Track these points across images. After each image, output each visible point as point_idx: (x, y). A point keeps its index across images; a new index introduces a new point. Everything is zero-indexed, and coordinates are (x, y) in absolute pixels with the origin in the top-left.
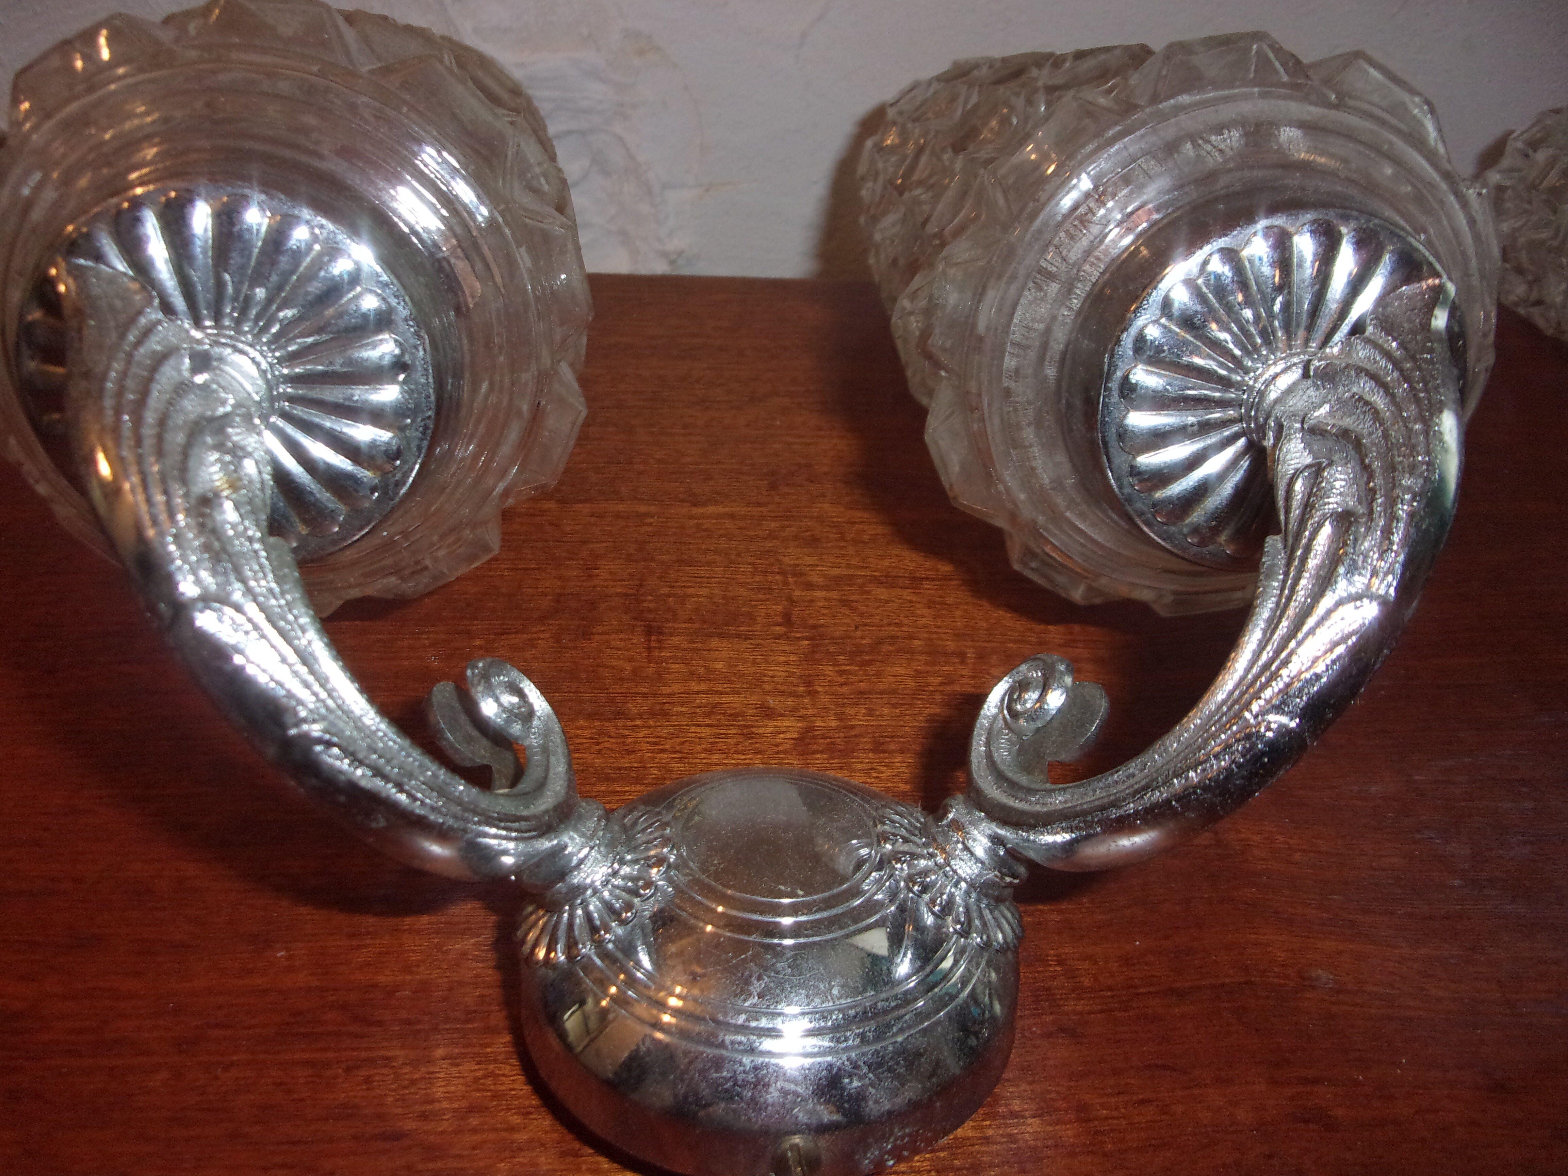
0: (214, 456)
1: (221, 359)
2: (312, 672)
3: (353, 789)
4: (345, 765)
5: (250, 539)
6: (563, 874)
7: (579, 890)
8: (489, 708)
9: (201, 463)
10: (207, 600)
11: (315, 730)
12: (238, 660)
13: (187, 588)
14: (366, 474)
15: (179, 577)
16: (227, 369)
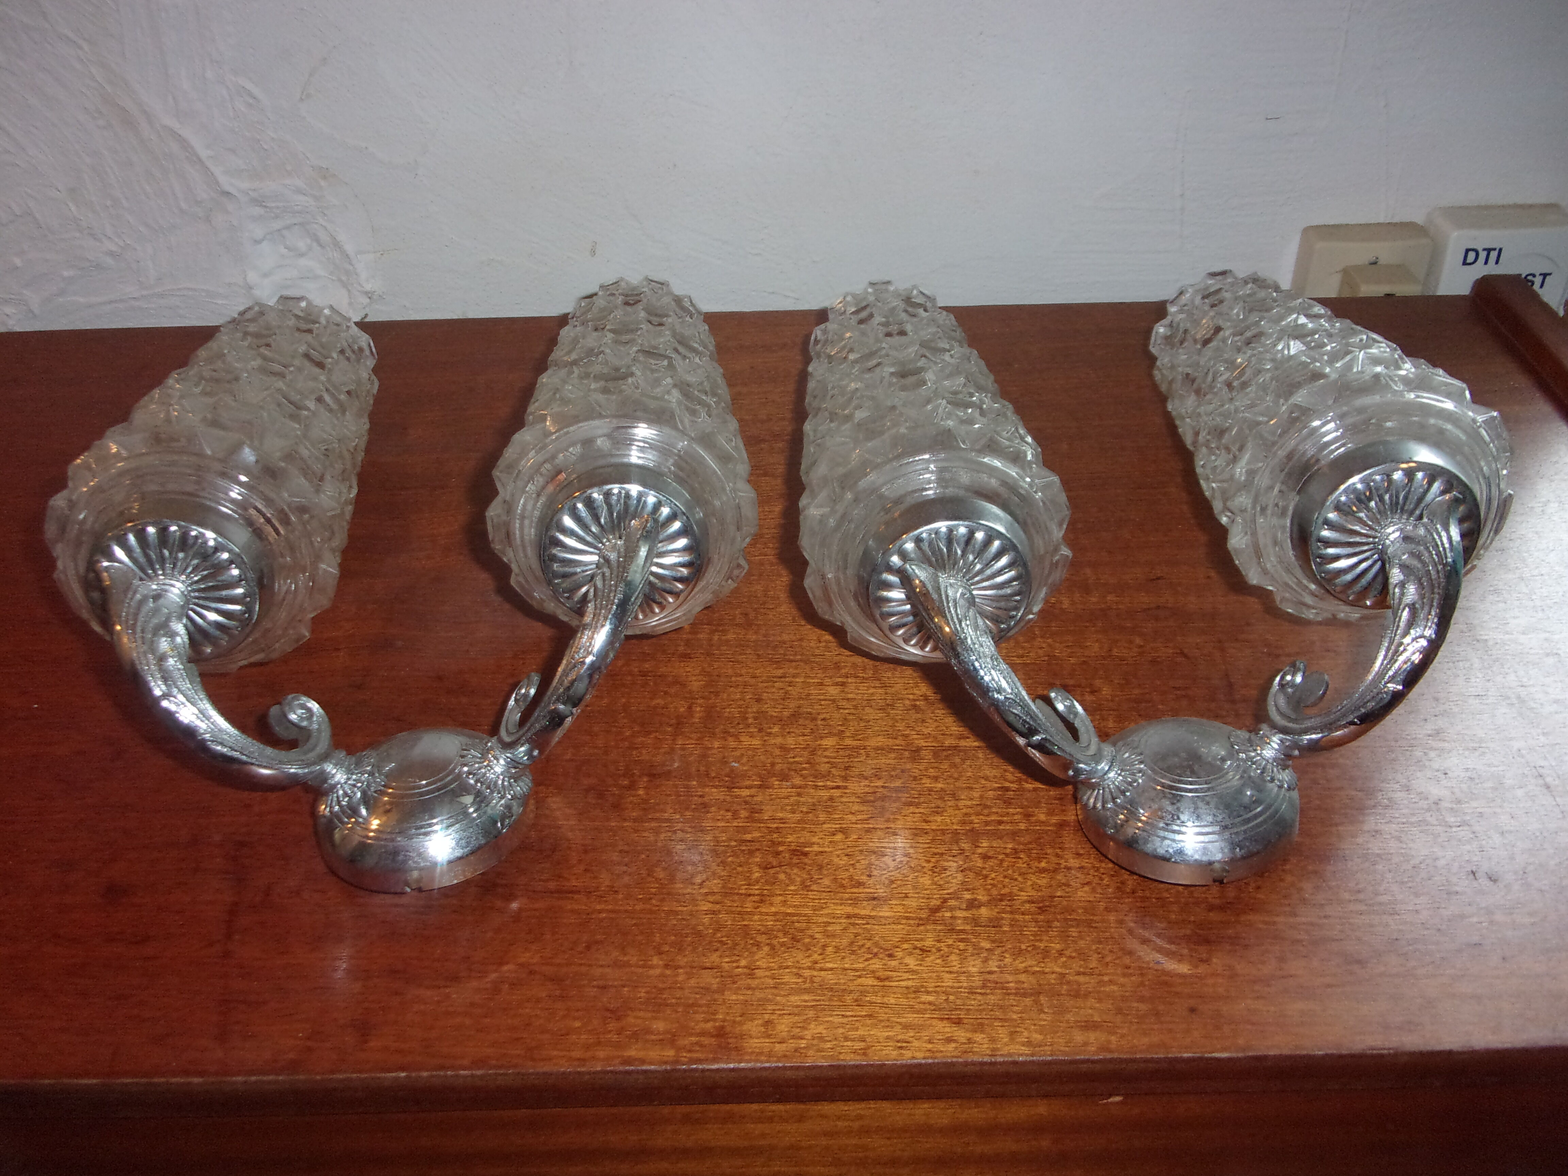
0: (164, 639)
1: (166, 591)
2: (204, 716)
3: (223, 756)
4: (219, 748)
5: (179, 669)
6: (325, 781)
7: (334, 786)
8: (293, 717)
9: (159, 643)
10: (165, 696)
11: (207, 736)
12: (177, 715)
13: (157, 692)
14: (232, 623)
15: (154, 688)
16: (169, 594)
